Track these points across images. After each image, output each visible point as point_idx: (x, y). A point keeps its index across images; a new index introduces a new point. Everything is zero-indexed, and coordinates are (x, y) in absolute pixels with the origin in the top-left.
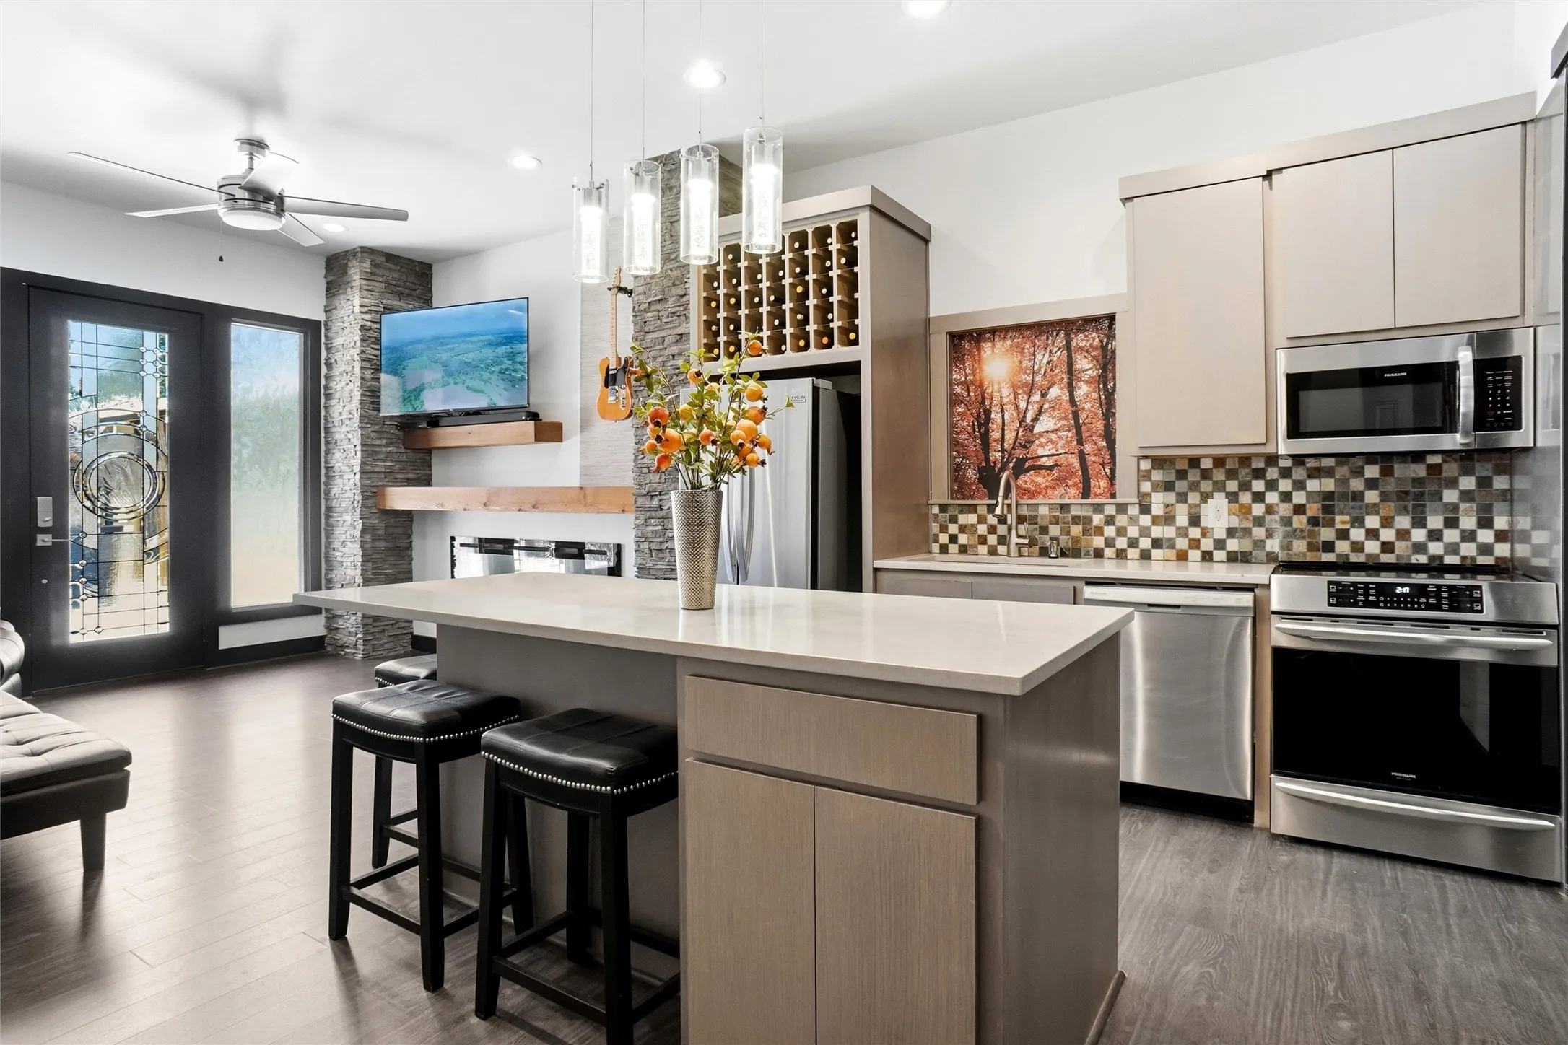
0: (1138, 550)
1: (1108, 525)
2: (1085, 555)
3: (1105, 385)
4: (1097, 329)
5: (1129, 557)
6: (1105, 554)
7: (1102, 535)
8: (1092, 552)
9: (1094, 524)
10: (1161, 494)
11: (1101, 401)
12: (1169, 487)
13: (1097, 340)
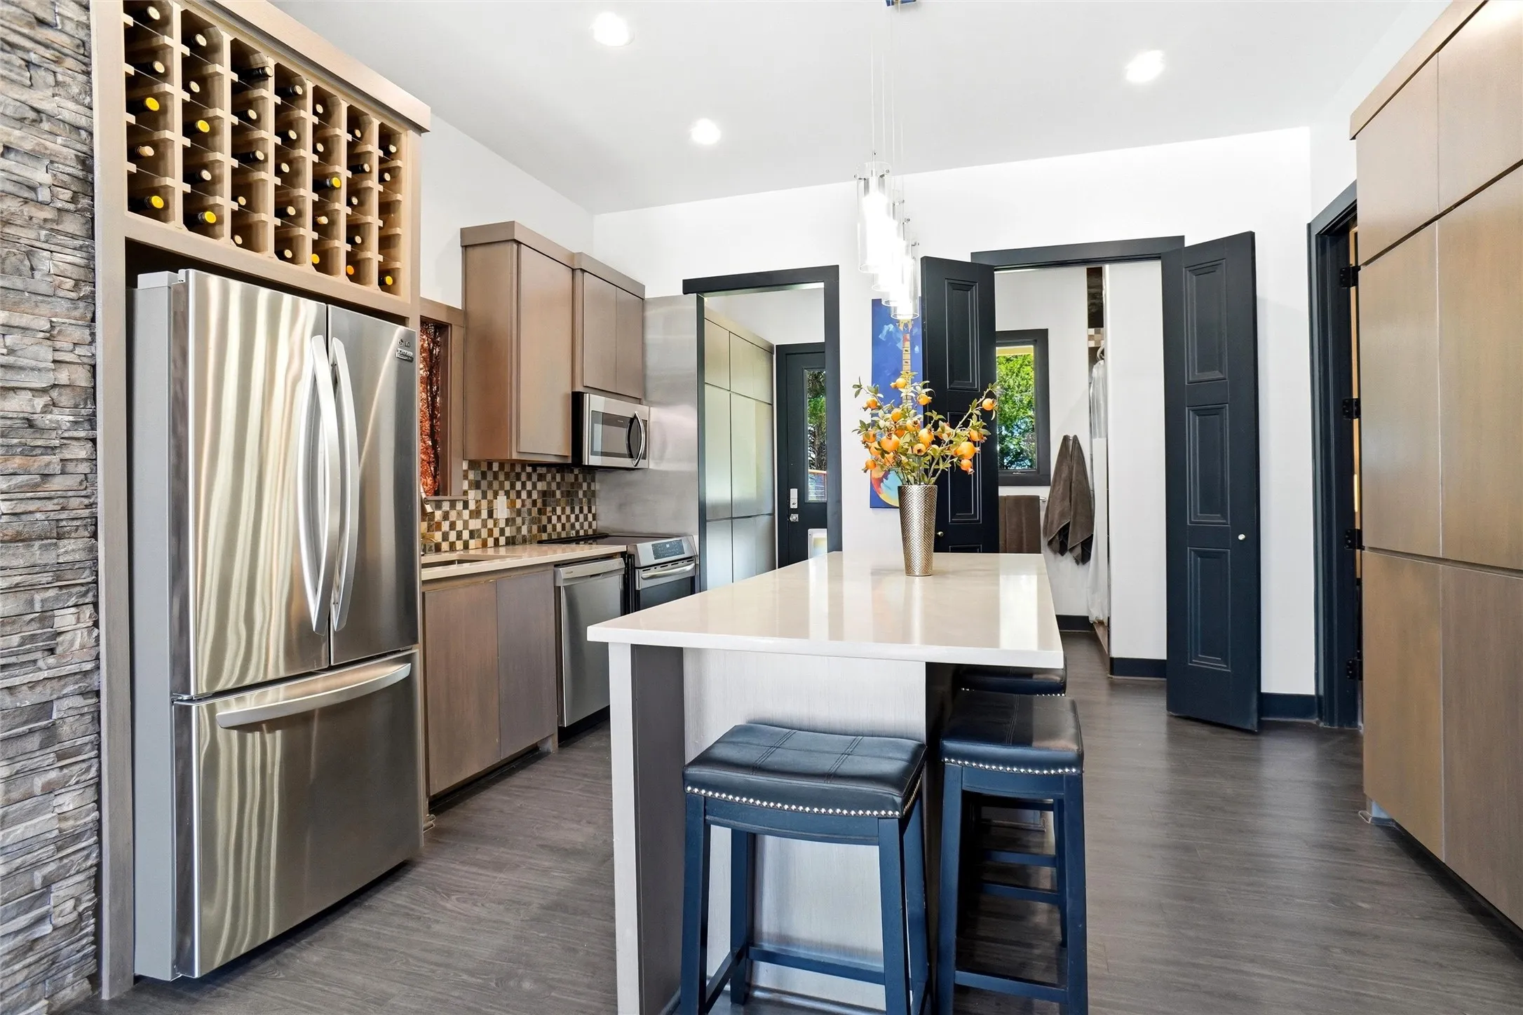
0: (462, 541)
1: (445, 520)
2: (429, 551)
3: (431, 388)
4: (427, 333)
5: (457, 549)
6: (442, 547)
7: (441, 530)
8: (433, 548)
9: (436, 520)
10: (474, 491)
11: (428, 402)
12: (476, 485)
13: (427, 342)
